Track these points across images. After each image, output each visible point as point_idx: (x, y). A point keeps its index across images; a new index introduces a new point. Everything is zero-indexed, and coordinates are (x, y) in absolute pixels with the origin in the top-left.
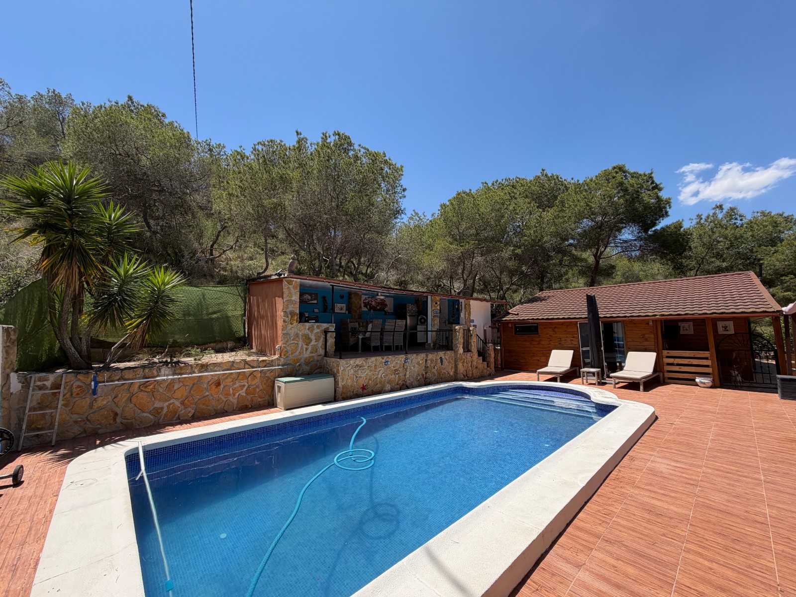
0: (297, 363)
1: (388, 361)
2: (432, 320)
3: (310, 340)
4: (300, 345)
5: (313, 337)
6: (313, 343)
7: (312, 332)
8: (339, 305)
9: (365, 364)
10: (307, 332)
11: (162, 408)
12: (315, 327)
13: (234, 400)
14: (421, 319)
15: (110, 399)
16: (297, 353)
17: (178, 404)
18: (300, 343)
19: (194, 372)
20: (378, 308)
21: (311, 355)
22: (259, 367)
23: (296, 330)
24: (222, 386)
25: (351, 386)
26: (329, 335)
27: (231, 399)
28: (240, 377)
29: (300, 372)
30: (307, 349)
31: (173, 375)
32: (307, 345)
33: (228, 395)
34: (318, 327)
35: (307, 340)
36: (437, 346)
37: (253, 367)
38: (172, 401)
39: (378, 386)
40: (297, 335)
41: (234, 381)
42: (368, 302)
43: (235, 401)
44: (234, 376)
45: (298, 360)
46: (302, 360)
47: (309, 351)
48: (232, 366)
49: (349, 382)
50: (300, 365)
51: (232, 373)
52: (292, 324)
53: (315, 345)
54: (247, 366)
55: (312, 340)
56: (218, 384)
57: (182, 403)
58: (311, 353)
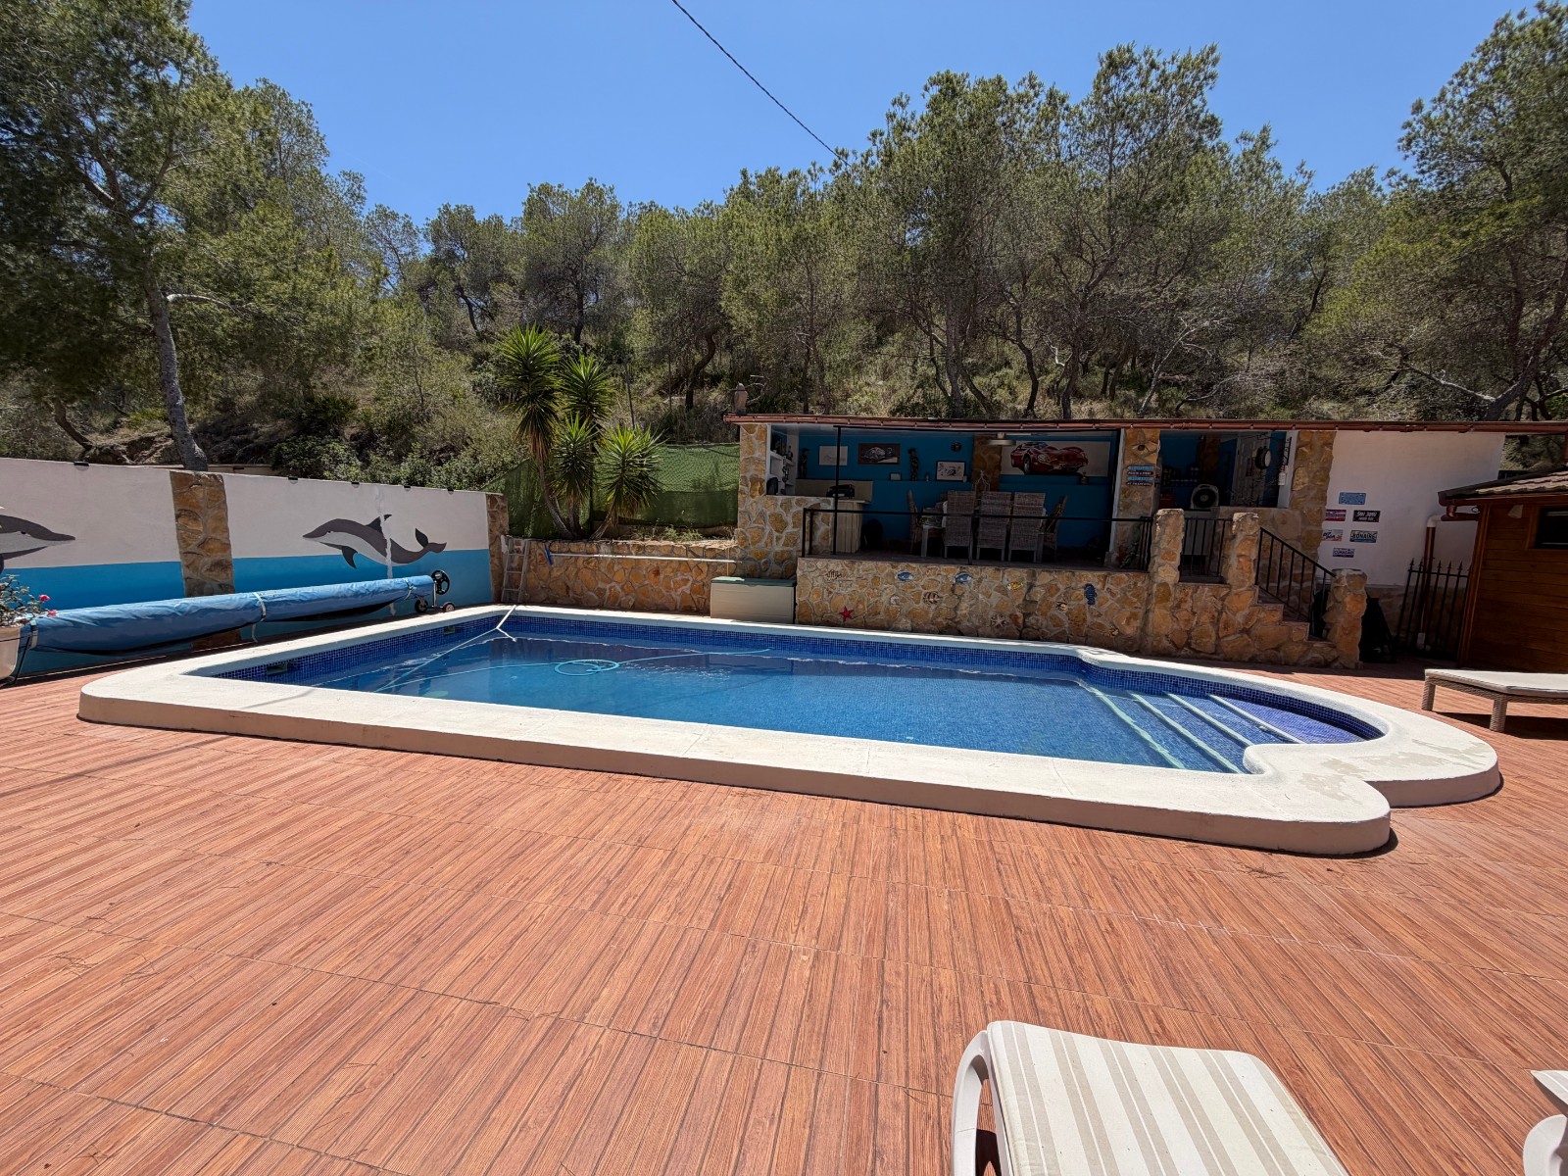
0: (760, 559)
1: (908, 574)
2: (1123, 491)
3: (784, 525)
4: (767, 531)
5: (789, 519)
6: (790, 529)
7: (787, 510)
8: (947, 465)
9: (849, 572)
10: (778, 510)
11: (605, 590)
12: (794, 502)
13: (676, 596)
14: (1199, 494)
15: (563, 570)
16: (762, 544)
17: (618, 588)
18: (768, 528)
19: (631, 554)
20: (1056, 467)
21: (786, 549)
22: (706, 557)
23: (760, 506)
24: (662, 576)
25: (818, 605)
26: (819, 518)
27: (673, 594)
28: (683, 568)
29: (768, 574)
30: (778, 539)
31: (613, 553)
32: (777, 531)
33: (668, 588)
34: (798, 503)
35: (780, 524)
36: (1126, 561)
37: (698, 557)
38: (613, 584)
39: (879, 617)
40: (762, 515)
41: (675, 571)
42: (1026, 455)
43: (679, 599)
44: (674, 565)
45: (766, 554)
46: (771, 556)
47: (782, 542)
48: (672, 551)
49: (814, 600)
50: (766, 562)
51: (671, 561)
52: (753, 497)
53: (791, 534)
54: (690, 554)
55: (786, 524)
56: (657, 573)
57: (622, 588)
58: (785, 545)
